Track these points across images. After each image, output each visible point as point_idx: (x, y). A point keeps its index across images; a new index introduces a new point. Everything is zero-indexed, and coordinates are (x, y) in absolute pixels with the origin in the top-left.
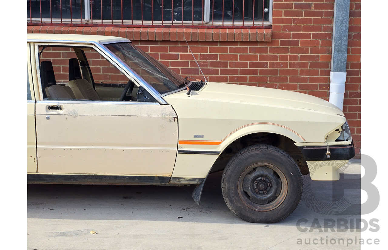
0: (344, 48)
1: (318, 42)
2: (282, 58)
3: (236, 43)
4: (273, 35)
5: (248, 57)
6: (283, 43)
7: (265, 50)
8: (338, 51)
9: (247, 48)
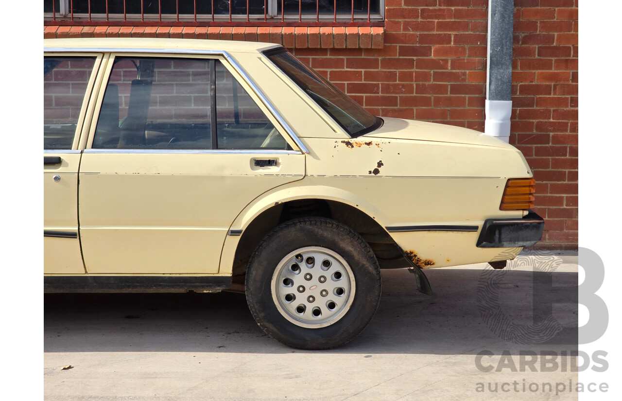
0: (507, 60)
1: (464, 49)
2: (404, 77)
3: (323, 51)
4: (386, 38)
5: (344, 76)
6: (404, 51)
7: (374, 63)
8: (497, 65)
9: (343, 60)
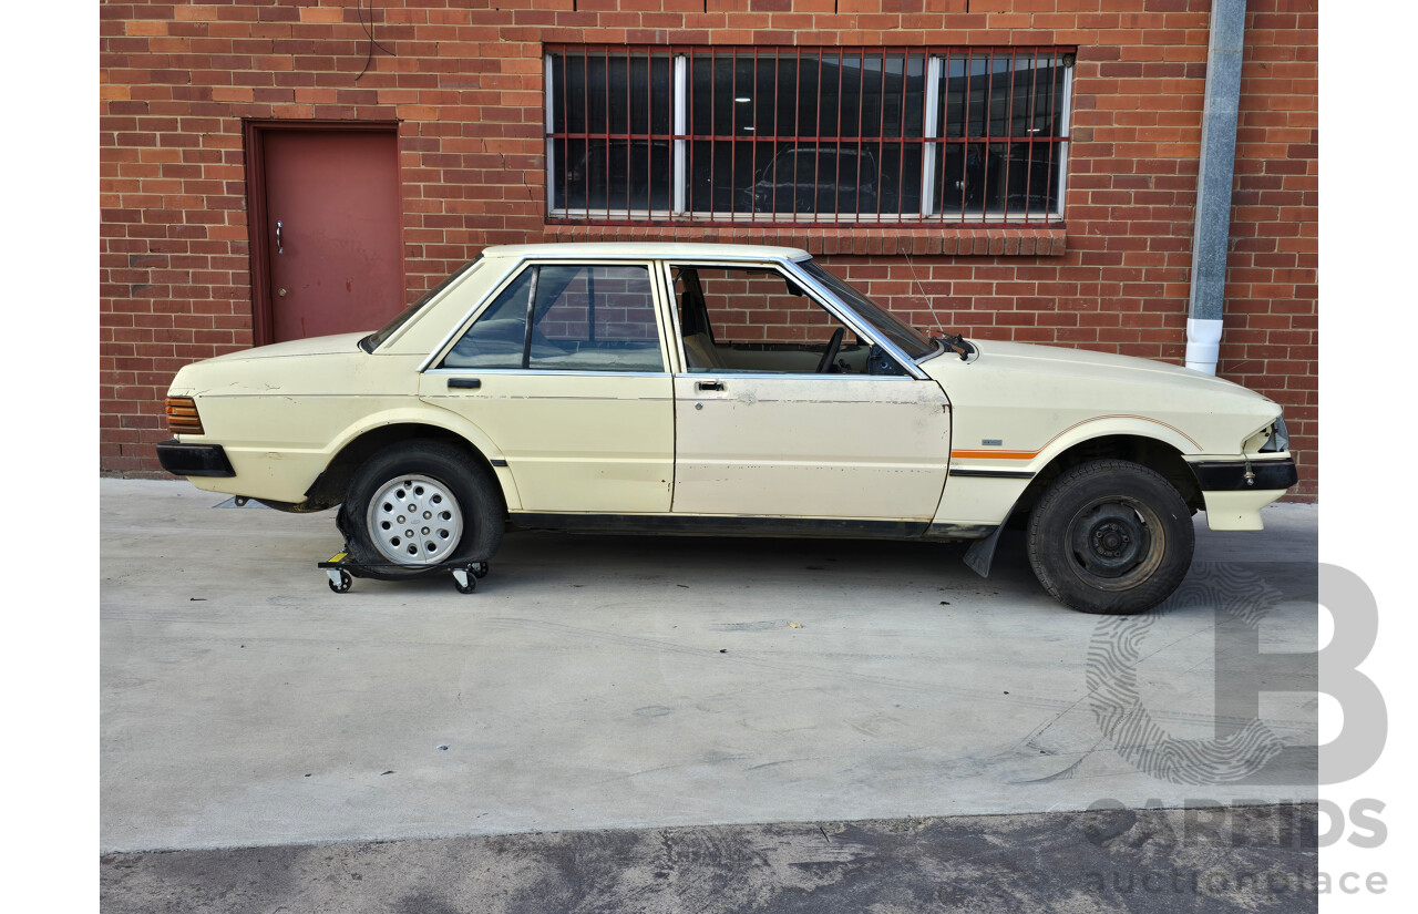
0: (1220, 268)
1: (1163, 257)
2: (1087, 290)
3: (989, 258)
4: (1069, 243)
5: (1013, 289)
6: (1088, 259)
7: (1051, 274)
8: (1207, 276)
9: (1013, 269)
